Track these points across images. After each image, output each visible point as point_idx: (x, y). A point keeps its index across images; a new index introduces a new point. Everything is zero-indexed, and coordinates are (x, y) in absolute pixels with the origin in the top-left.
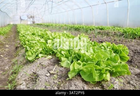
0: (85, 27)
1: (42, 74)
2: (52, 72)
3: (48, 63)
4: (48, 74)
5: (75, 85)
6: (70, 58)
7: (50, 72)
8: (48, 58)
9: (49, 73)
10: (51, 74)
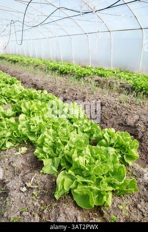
0: (75, 70)
1: (15, 187)
2: (29, 185)
3: (22, 164)
4: (24, 189)
5: (64, 213)
6: (56, 159)
7: (26, 183)
8: (22, 152)
9: (26, 185)
10: (29, 188)
